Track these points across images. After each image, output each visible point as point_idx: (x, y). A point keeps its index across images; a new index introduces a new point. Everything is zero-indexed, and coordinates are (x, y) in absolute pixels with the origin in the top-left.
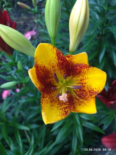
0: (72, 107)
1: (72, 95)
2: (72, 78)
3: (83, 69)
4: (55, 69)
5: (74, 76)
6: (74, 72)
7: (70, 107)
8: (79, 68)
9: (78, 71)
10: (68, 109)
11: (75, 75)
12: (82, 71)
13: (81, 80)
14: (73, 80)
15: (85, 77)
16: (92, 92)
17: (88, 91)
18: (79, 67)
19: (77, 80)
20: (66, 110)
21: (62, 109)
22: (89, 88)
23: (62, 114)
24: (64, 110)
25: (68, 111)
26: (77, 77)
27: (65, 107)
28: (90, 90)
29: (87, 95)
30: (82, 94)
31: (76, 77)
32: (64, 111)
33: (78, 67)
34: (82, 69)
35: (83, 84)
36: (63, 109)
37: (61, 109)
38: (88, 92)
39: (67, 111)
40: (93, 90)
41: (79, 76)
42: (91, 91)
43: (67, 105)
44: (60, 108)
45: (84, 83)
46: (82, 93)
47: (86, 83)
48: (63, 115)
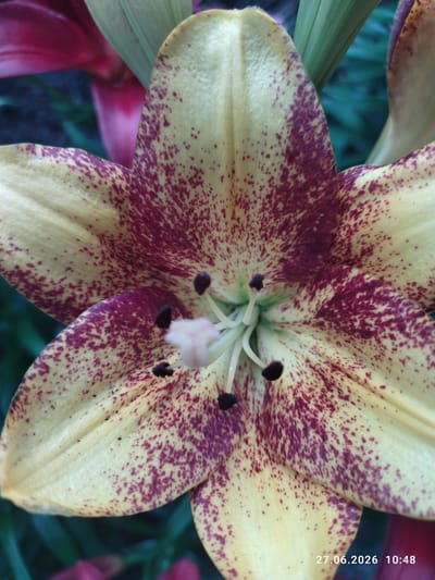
0: (205, 464)
1: (250, 394)
2: (305, 323)
3: (401, 338)
4: (243, 219)
5: (321, 324)
6: (340, 308)
7: (192, 464)
8: (383, 319)
9: (363, 324)
10: (177, 468)
11: (326, 323)
12: (387, 342)
13: (335, 368)
14: (299, 333)
15: (368, 375)
16: (363, 475)
17: (340, 449)
18: (388, 312)
19: (315, 347)
20: (168, 468)
21: (153, 444)
22: (357, 441)
23: (129, 480)
24: (156, 463)
25: (169, 480)
26: (328, 340)
27: (172, 449)
28: (354, 452)
29: (319, 459)
30: (292, 431)
31: (323, 335)
32: (154, 470)
33: (381, 308)
34: (396, 333)
35: (329, 389)
36: (157, 453)
37: (147, 445)
38: (336, 453)
39: (166, 480)
40: (376, 471)
41: (338, 343)
42: (361, 468)
43: (189, 446)
44: (148, 433)
45: (339, 390)
46: (300, 426)
47: (353, 398)
48: (131, 490)
